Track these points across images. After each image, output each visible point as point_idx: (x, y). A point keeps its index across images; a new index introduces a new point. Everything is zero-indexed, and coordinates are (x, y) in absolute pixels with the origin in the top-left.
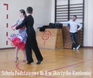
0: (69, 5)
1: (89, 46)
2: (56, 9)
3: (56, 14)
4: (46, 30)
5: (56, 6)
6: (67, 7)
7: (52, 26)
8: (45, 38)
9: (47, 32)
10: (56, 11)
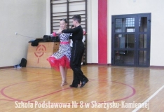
0: (68, 12)
1: (93, 62)
2: (52, 17)
3: (52, 23)
4: (40, 44)
5: (52, 13)
6: (66, 14)
7: (47, 39)
8: (38, 55)
9: (41, 47)
10: (52, 20)
